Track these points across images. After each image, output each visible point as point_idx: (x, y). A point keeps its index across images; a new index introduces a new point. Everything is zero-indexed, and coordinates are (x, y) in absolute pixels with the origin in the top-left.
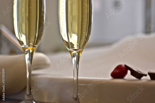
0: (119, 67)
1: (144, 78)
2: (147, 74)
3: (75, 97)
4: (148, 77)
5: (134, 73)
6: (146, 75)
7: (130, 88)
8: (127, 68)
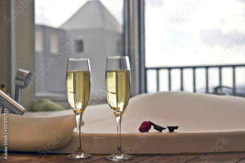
0: (144, 123)
1: (164, 130)
2: (167, 127)
3: (119, 147)
4: (167, 130)
5: (157, 127)
6: (165, 129)
7: (152, 138)
8: (151, 124)
